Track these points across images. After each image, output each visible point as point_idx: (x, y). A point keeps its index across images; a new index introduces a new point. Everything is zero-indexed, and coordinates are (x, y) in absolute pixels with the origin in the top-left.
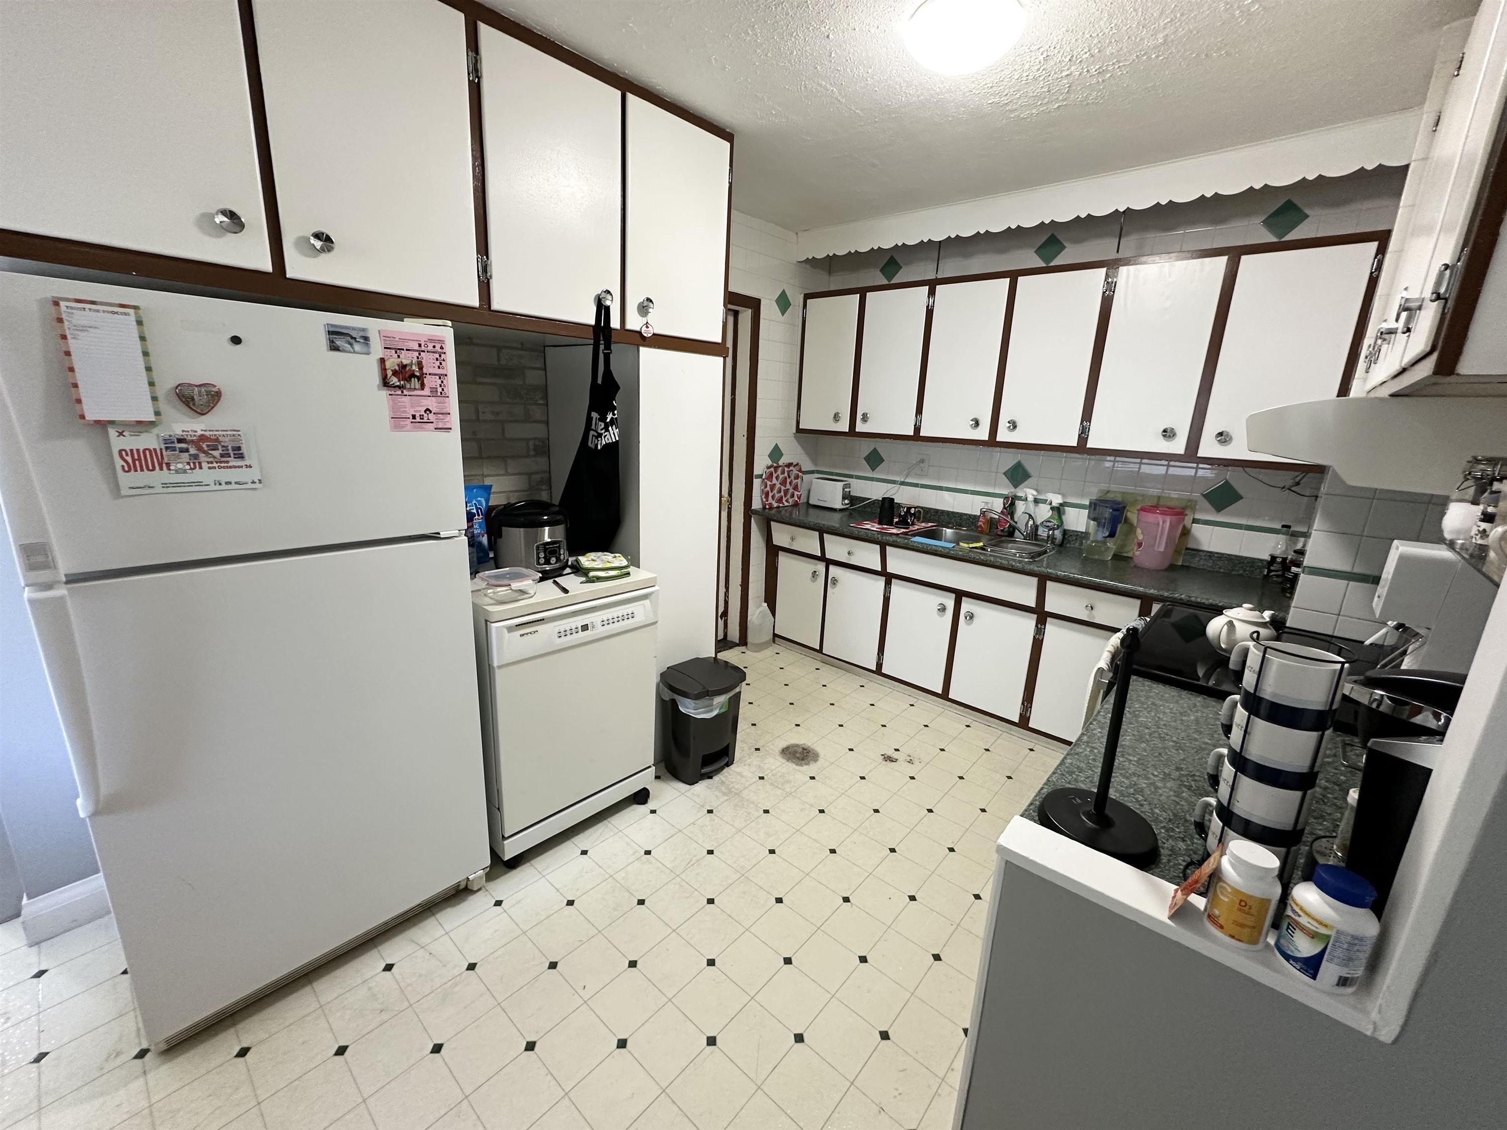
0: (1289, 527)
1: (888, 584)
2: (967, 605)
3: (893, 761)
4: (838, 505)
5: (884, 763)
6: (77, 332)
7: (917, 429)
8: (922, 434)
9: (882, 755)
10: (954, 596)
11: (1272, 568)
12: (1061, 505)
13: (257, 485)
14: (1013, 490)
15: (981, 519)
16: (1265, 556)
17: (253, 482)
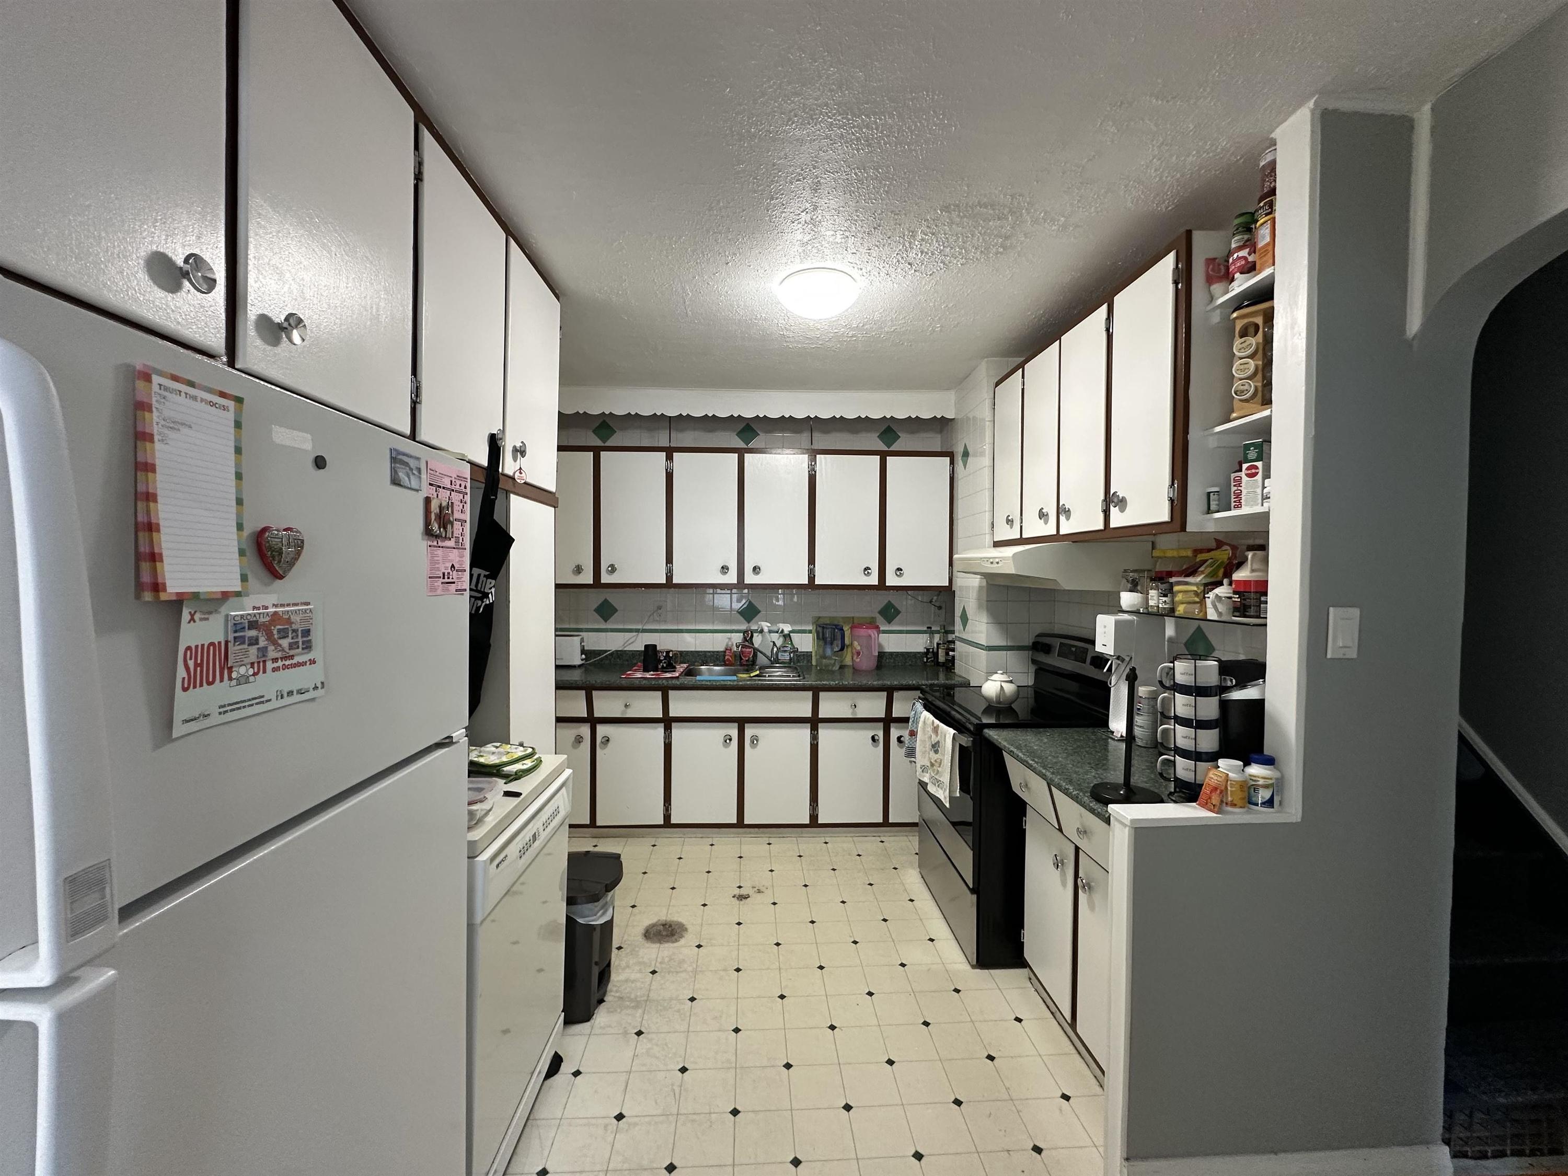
0: (931, 628)
1: (668, 729)
2: (749, 731)
3: (747, 898)
4: (578, 662)
5: (742, 903)
6: (166, 431)
7: (669, 577)
8: (675, 581)
9: (734, 897)
10: (736, 725)
11: (929, 656)
12: (791, 632)
13: (320, 692)
14: (747, 625)
15: (727, 653)
16: (921, 649)
17: (316, 688)
